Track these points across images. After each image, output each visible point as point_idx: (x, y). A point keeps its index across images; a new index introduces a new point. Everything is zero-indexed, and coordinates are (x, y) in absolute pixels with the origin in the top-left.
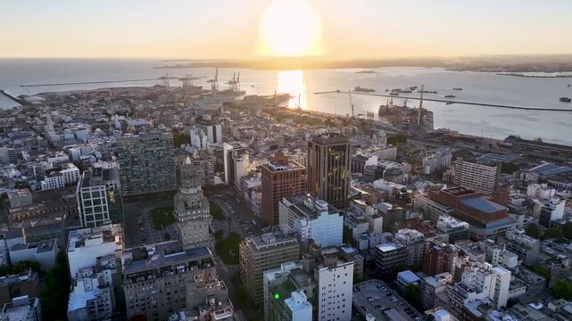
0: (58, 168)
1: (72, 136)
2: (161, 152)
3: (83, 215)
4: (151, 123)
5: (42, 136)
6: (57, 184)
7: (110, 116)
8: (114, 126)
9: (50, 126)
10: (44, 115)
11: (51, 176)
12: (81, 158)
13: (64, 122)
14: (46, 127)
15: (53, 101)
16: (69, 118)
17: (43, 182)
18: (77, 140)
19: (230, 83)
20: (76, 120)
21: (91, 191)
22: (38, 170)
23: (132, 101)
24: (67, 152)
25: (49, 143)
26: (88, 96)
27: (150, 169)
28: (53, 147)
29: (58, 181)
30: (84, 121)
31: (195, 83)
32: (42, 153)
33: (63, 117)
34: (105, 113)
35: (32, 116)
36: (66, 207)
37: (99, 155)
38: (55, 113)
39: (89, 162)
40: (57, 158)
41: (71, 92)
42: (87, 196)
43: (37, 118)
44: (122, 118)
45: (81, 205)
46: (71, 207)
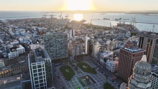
0: (15, 47)
1: (19, 33)
2: (62, 41)
3: (32, 77)
4: (46, 29)
5: (8, 33)
6: (15, 55)
7: (31, 26)
8: (33, 30)
9: (10, 30)
10: (8, 26)
11: (12, 51)
12: (24, 42)
13: (15, 28)
14: (9, 30)
15: (11, 22)
16: (17, 27)
17: (9, 54)
18: (21, 35)
19: (66, 16)
20: (20, 27)
21: (37, 65)
22: (7, 48)
23: (36, 22)
24: (18, 40)
25: (10, 36)
26: (22, 20)
27: (57, 49)
28: (12, 38)
29: (16, 54)
30: (22, 28)
31: (54, 17)
32: (8, 40)
33: (15, 27)
34: (29, 25)
35: (4, 27)
36: (21, 67)
37: (31, 41)
38: (12, 25)
39: (27, 44)
40: (14, 42)
41: (16, 19)
42: (35, 67)
43: (6, 27)
44: (36, 27)
45: (32, 72)
46: (23, 67)
